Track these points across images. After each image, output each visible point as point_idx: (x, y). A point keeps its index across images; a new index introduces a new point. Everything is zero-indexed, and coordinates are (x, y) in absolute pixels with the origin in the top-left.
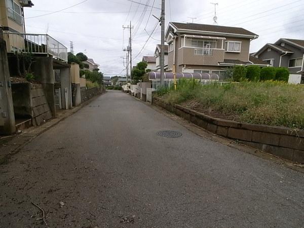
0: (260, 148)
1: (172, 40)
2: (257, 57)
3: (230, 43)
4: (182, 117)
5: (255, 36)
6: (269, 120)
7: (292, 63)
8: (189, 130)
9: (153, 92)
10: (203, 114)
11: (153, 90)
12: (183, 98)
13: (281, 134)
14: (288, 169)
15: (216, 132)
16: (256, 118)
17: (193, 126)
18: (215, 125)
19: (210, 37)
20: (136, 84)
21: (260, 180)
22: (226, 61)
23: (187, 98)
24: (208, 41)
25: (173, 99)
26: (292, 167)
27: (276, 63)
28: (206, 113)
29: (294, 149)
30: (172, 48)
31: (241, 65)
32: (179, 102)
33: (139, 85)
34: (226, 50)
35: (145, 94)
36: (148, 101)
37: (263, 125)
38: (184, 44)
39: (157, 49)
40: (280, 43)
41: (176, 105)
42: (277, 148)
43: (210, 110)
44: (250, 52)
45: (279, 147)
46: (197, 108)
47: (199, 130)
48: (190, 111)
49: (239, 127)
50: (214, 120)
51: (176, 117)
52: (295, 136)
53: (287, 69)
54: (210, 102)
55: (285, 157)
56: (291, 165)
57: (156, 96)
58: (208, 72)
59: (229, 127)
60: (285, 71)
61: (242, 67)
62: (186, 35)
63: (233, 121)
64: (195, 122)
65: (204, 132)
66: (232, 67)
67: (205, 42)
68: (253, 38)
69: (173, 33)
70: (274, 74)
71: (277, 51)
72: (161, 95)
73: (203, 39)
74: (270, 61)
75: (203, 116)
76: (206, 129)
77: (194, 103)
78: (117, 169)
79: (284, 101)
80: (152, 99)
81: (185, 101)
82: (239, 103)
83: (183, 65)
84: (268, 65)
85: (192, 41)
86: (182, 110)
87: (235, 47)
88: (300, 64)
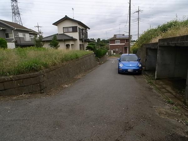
7: (7, 36)
14: (13, 101)
26: (16, 99)
29: (15, 88)
42: (4, 91)
45: (5, 90)
52: (12, 80)
53: (4, 39)
56: (15, 98)
60: (3, 40)
88: (12, 36)
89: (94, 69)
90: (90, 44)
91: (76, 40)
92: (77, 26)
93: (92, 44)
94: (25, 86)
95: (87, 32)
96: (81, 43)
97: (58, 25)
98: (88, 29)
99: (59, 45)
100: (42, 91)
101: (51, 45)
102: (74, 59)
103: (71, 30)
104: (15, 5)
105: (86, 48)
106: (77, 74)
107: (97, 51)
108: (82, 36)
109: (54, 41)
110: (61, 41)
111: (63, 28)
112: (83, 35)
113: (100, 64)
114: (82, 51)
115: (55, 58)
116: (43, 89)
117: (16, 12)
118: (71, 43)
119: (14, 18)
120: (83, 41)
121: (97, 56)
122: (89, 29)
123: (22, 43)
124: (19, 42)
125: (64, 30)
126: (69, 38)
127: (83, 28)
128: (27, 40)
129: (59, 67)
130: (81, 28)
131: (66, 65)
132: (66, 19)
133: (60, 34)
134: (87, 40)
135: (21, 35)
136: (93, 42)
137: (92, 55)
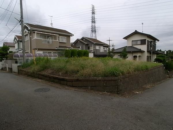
0: (88, 89)
1: (27, 33)
2: (74, 45)
3: (61, 37)
4: (44, 79)
5: (72, 35)
6: (90, 75)
7: (89, 48)
8: (52, 86)
9: (18, 66)
10: (57, 76)
11: (18, 64)
12: (42, 69)
13: (95, 81)
14: (101, 95)
15: (67, 85)
16: (84, 75)
17: (53, 83)
18: (66, 81)
19: (50, 34)
20: (2, 61)
21: (94, 102)
22: (60, 47)
23: (45, 68)
24: (49, 36)
25: (36, 69)
27: (82, 48)
28: (59, 75)
29: (101, 86)
30: (27, 39)
31: (68, 49)
32: (40, 71)
33: (5, 62)
34: (59, 41)
35: (11, 67)
36: (14, 72)
37: (87, 78)
38: (35, 37)
39: (15, 38)
40: (83, 39)
41: (38, 73)
43: (60, 73)
44: (71, 42)
45: (95, 86)
46: (52, 73)
47: (57, 85)
48: (49, 76)
49: (78, 80)
50: (64, 79)
51: (40, 80)
52: (100, 81)
54: (60, 70)
55: (98, 91)
57: (21, 68)
58: (51, 53)
59: (73, 81)
61: (68, 50)
62: (36, 32)
63: (74, 78)
64: (53, 82)
65: (60, 86)
66: (63, 50)
67: (47, 36)
68: (71, 36)
69: (28, 29)
70: (83, 53)
71: (82, 43)
72: (25, 68)
73: (46, 34)
74: (80, 47)
75: (57, 77)
76: (61, 84)
77: (50, 71)
78: (22, 117)
79: (93, 66)
80: (18, 71)
81: (43, 70)
82: (75, 69)
83: (36, 49)
84: (79, 49)
85: (40, 35)
86: (43, 76)
87: (63, 40)
88: (92, 49)
89: (163, 82)
90: (159, 57)
91: (144, 52)
92: (146, 39)
93: (162, 56)
94: (107, 86)
95: (155, 44)
96: (149, 55)
97: (127, 39)
98: (156, 41)
99: (127, 56)
100: (118, 93)
101: (121, 56)
102: (145, 70)
103: (139, 42)
104: (94, 25)
105: (154, 60)
106: (146, 84)
107: (167, 63)
108: (150, 49)
109: (124, 53)
110: (129, 52)
111: (132, 41)
112: (151, 47)
113: (170, 77)
114: (149, 63)
115: (130, 68)
116: (119, 91)
117: (94, 30)
118: (138, 55)
119: (92, 34)
120: (150, 53)
121: (166, 69)
122: (158, 40)
123: (98, 53)
124: (96, 53)
125: (133, 43)
126: (137, 50)
127: (152, 40)
128: (101, 52)
129: (132, 75)
130: (150, 40)
131: (137, 74)
132: (136, 33)
133: (128, 47)
134: (155, 52)
135: (97, 48)
136: (162, 54)
137: (161, 68)
